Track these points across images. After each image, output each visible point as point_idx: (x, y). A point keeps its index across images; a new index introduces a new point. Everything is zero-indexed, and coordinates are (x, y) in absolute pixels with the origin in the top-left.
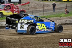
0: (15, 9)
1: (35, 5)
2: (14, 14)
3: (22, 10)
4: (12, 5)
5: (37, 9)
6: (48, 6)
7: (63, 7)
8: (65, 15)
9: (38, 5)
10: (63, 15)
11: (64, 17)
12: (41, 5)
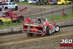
0: (14, 15)
1: (32, 10)
2: (13, 20)
3: (20, 16)
4: (10, 11)
5: (34, 14)
6: (44, 10)
7: (59, 10)
8: (62, 17)
9: (34, 10)
10: (60, 18)
11: (62, 19)
12: (37, 9)
